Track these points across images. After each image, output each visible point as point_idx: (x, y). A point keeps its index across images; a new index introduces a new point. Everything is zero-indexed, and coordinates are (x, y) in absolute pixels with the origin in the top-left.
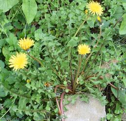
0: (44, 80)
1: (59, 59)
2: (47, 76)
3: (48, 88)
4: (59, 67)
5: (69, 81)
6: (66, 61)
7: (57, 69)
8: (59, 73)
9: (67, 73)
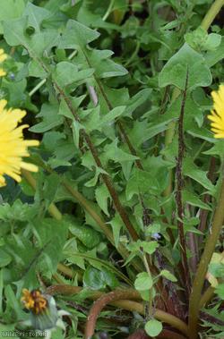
0: (25, 271)
1: (113, 152)
2: (39, 253)
3: (40, 321)
4: (115, 195)
5: (165, 273)
6: (155, 162)
7: (103, 205)
8: (116, 225)
9: (154, 230)
